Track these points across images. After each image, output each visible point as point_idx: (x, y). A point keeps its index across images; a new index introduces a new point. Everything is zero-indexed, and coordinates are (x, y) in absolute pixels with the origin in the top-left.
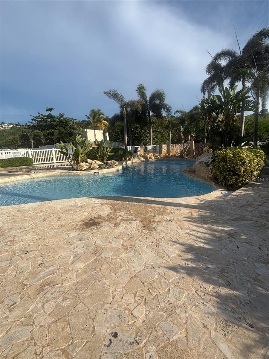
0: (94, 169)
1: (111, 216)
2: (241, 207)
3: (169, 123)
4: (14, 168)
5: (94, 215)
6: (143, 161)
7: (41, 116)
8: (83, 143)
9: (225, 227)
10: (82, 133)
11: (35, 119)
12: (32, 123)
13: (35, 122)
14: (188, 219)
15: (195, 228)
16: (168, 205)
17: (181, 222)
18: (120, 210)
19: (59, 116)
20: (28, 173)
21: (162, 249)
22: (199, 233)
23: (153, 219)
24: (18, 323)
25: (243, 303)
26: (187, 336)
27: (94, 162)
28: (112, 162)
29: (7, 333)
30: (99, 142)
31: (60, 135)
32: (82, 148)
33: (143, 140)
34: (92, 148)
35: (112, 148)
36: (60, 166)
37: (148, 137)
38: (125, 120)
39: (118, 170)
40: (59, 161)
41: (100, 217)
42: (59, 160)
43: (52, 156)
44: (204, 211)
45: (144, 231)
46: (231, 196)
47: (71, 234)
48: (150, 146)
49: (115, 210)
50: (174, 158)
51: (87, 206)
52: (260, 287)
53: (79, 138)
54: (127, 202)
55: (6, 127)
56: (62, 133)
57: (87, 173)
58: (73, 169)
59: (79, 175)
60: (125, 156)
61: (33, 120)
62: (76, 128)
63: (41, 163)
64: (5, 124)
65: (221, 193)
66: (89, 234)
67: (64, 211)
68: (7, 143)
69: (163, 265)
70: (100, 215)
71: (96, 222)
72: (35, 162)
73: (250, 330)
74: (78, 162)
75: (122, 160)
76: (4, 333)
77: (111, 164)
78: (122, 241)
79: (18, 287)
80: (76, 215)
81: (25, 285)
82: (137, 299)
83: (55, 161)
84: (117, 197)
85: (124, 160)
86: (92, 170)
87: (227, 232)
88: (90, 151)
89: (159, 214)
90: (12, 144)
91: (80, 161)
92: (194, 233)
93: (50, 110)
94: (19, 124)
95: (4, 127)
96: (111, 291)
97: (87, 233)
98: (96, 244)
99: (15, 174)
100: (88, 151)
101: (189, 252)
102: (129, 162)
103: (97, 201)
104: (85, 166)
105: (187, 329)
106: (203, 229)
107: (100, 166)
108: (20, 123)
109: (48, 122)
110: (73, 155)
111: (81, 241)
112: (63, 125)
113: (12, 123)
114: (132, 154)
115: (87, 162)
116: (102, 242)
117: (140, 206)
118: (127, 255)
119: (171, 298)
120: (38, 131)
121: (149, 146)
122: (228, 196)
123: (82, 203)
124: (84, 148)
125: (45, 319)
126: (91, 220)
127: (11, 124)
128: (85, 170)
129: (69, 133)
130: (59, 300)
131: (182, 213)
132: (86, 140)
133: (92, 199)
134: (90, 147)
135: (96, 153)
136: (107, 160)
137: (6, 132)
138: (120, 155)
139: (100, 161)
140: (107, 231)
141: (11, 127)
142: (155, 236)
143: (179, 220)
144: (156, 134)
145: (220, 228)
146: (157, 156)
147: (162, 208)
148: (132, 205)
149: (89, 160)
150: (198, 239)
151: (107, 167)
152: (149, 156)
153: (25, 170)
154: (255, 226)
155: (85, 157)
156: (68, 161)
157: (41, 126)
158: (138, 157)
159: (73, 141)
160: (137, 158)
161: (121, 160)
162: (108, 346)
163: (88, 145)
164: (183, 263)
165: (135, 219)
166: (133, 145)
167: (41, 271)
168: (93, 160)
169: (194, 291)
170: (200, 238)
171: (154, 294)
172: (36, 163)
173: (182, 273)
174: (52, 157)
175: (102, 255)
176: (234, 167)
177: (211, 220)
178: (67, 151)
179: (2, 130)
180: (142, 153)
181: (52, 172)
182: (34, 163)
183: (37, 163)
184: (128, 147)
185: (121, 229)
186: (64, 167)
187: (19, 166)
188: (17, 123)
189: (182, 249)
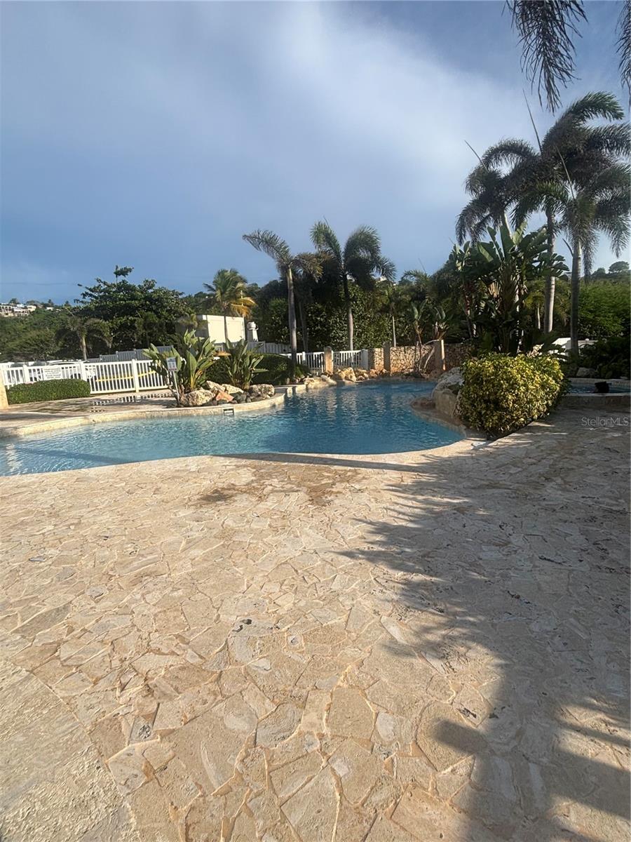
0: (224, 403)
1: (253, 485)
2: (497, 467)
3: (391, 302)
4: (50, 403)
5: (222, 485)
6: (332, 385)
7: (104, 287)
8: (199, 348)
9: (455, 499)
10: (197, 324)
11: (90, 292)
12: (82, 302)
13: (90, 301)
14: (394, 488)
15: (401, 501)
16: (363, 465)
17: (379, 492)
18: (270, 476)
19: (145, 285)
20: (83, 413)
21: (336, 530)
22: (405, 507)
23: (330, 489)
24: (110, 612)
25: (441, 589)
26: (347, 622)
27: (222, 387)
28: (262, 387)
29: (97, 621)
30: (235, 343)
31: (146, 330)
32: (197, 358)
33: (334, 338)
34: (219, 358)
35: (262, 357)
36: (149, 397)
37: (344, 330)
38: (291, 294)
39: (274, 406)
40: (146, 388)
41: (232, 487)
42: (147, 386)
43: (132, 375)
44: (427, 475)
45: (309, 506)
46: (486, 449)
47: (180, 513)
48: (349, 352)
49: (262, 476)
50: (400, 378)
51: (209, 470)
52: (476, 572)
53: (190, 337)
54: (285, 462)
55: (22, 310)
56: (151, 323)
57: (209, 410)
58: (179, 404)
59: (191, 416)
60: (292, 375)
61: (84, 295)
62: (183, 312)
63: (107, 391)
64: (18, 303)
65: (472, 445)
66: (213, 511)
67: (163, 479)
68: (25, 348)
69: (333, 550)
70: (233, 484)
71: (225, 495)
72: (93, 390)
73: (437, 614)
74: (189, 389)
75: (286, 384)
76: (94, 622)
77: (260, 393)
78: (269, 520)
79: (102, 578)
80: (189, 485)
81: (112, 576)
82: (284, 587)
83: (137, 387)
84: (267, 454)
85: (290, 384)
86: (219, 406)
87: (455, 506)
88: (214, 364)
89: (341, 481)
90: (35, 349)
91: (192, 386)
92: (397, 508)
93: (123, 272)
94: (50, 304)
95: (15, 310)
96: (246, 580)
97: (209, 511)
98: (224, 526)
99: (54, 415)
100: (211, 364)
101: (379, 533)
102: (300, 389)
103: (229, 462)
104: (203, 397)
105: (349, 615)
106: (414, 502)
107: (237, 397)
108: (52, 301)
109: (120, 300)
110: (178, 374)
111: (198, 521)
112: (153, 306)
113: (34, 302)
114: (307, 369)
115: (209, 389)
116: (235, 522)
117: (310, 469)
118: (275, 538)
119: (335, 586)
120: (97, 320)
121: (347, 352)
122: (481, 449)
123: (198, 466)
124: (201, 358)
125: (149, 610)
126: (216, 491)
127: (31, 303)
128: (203, 405)
129: (167, 323)
130: (166, 592)
131: (384, 479)
132: (205, 340)
133: (218, 458)
134: (215, 356)
135: (227, 370)
136: (251, 384)
137: (22, 321)
138: (280, 373)
139: (236, 386)
140: (245, 508)
141: (32, 310)
142: (327, 513)
143: (376, 490)
144: (363, 325)
145: (446, 500)
146: (363, 375)
147: (350, 471)
148: (294, 468)
149: (212, 385)
150: (401, 516)
151: (252, 398)
152: (345, 375)
153: (74, 407)
154: (510, 497)
155: (204, 377)
156: (166, 386)
157: (103, 308)
158: (319, 376)
159: (175, 342)
160: (319, 378)
161: (284, 383)
162: (238, 631)
163: (209, 352)
164: (365, 547)
165: (298, 489)
166: (311, 349)
167: (134, 560)
168: (220, 384)
169: (373, 578)
170: (404, 514)
171: (310, 582)
172: (95, 392)
173: (360, 559)
174: (130, 378)
175: (234, 539)
176: (496, 393)
177: (435, 488)
178: (166, 366)
179: (10, 317)
180: (329, 367)
181: (134, 410)
182: (92, 392)
183: (99, 392)
184: (298, 354)
185: (270, 503)
186: (157, 399)
187: (59, 399)
188: (46, 302)
189: (368, 529)
